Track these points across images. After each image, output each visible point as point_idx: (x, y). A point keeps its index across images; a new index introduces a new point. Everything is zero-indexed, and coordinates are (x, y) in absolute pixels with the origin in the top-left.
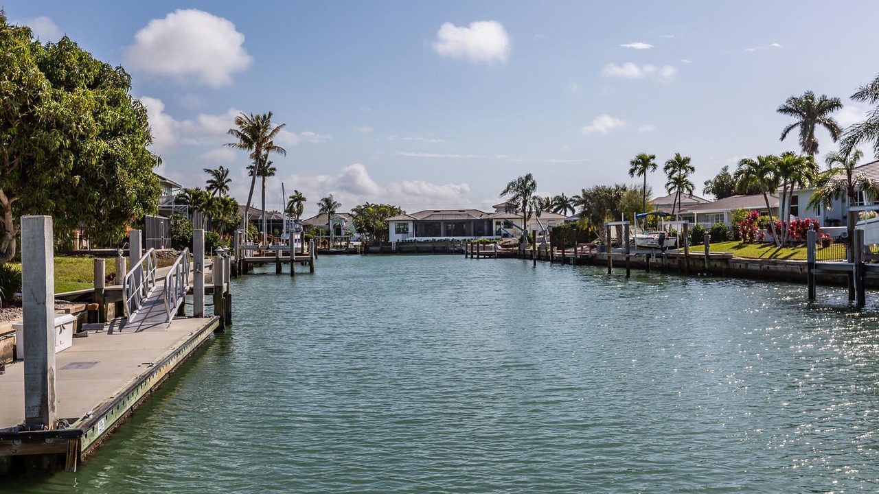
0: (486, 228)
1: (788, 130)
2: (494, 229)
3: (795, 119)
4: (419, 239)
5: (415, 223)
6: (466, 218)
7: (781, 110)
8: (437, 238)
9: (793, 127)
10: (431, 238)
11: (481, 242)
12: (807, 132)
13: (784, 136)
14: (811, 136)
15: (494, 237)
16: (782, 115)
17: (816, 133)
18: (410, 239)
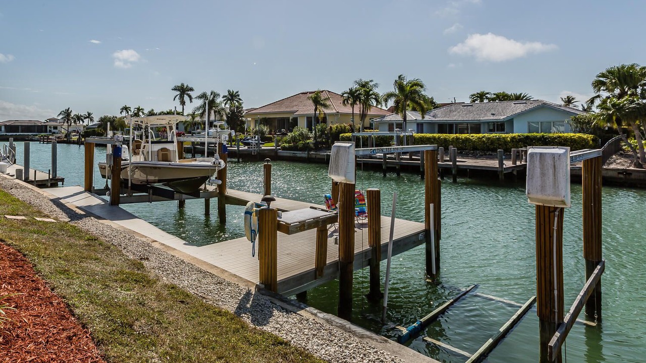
0: (44, 129)
1: (175, 97)
2: (48, 130)
3: (178, 93)
4: (8, 134)
5: (6, 126)
6: (33, 124)
7: (173, 90)
8: (18, 134)
9: (177, 95)
10: (15, 134)
11: (42, 136)
12: (182, 97)
13: (174, 99)
14: (183, 99)
15: (48, 134)
16: (173, 91)
17: (184, 98)
18: (3, 134)
